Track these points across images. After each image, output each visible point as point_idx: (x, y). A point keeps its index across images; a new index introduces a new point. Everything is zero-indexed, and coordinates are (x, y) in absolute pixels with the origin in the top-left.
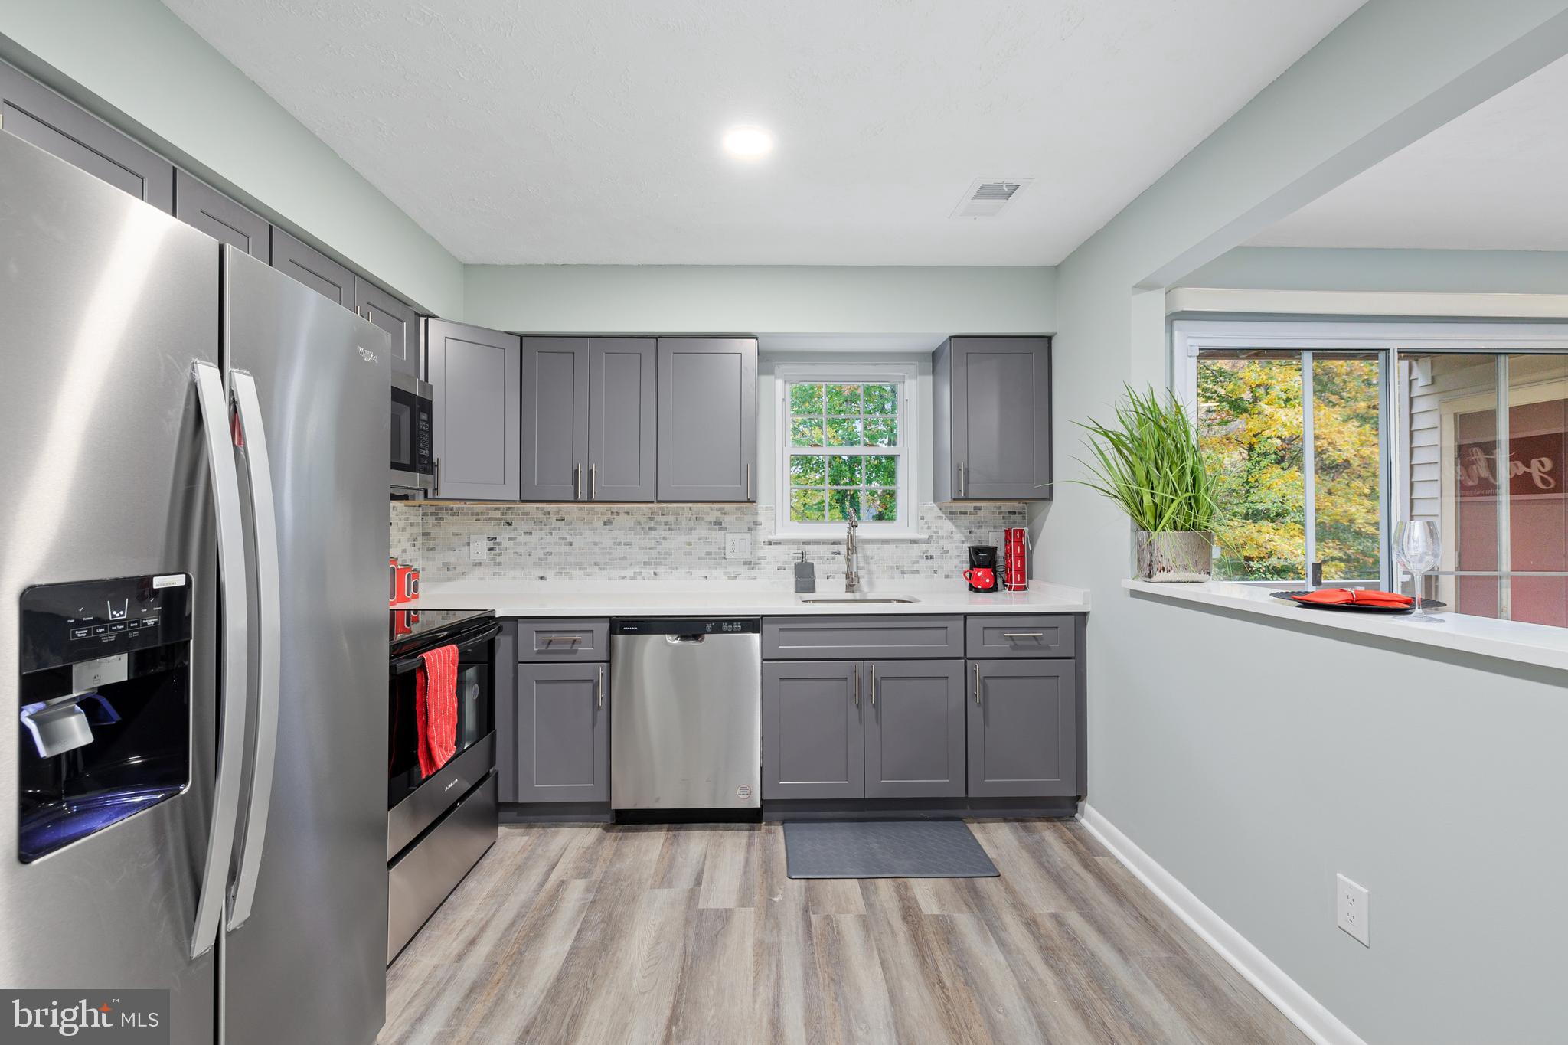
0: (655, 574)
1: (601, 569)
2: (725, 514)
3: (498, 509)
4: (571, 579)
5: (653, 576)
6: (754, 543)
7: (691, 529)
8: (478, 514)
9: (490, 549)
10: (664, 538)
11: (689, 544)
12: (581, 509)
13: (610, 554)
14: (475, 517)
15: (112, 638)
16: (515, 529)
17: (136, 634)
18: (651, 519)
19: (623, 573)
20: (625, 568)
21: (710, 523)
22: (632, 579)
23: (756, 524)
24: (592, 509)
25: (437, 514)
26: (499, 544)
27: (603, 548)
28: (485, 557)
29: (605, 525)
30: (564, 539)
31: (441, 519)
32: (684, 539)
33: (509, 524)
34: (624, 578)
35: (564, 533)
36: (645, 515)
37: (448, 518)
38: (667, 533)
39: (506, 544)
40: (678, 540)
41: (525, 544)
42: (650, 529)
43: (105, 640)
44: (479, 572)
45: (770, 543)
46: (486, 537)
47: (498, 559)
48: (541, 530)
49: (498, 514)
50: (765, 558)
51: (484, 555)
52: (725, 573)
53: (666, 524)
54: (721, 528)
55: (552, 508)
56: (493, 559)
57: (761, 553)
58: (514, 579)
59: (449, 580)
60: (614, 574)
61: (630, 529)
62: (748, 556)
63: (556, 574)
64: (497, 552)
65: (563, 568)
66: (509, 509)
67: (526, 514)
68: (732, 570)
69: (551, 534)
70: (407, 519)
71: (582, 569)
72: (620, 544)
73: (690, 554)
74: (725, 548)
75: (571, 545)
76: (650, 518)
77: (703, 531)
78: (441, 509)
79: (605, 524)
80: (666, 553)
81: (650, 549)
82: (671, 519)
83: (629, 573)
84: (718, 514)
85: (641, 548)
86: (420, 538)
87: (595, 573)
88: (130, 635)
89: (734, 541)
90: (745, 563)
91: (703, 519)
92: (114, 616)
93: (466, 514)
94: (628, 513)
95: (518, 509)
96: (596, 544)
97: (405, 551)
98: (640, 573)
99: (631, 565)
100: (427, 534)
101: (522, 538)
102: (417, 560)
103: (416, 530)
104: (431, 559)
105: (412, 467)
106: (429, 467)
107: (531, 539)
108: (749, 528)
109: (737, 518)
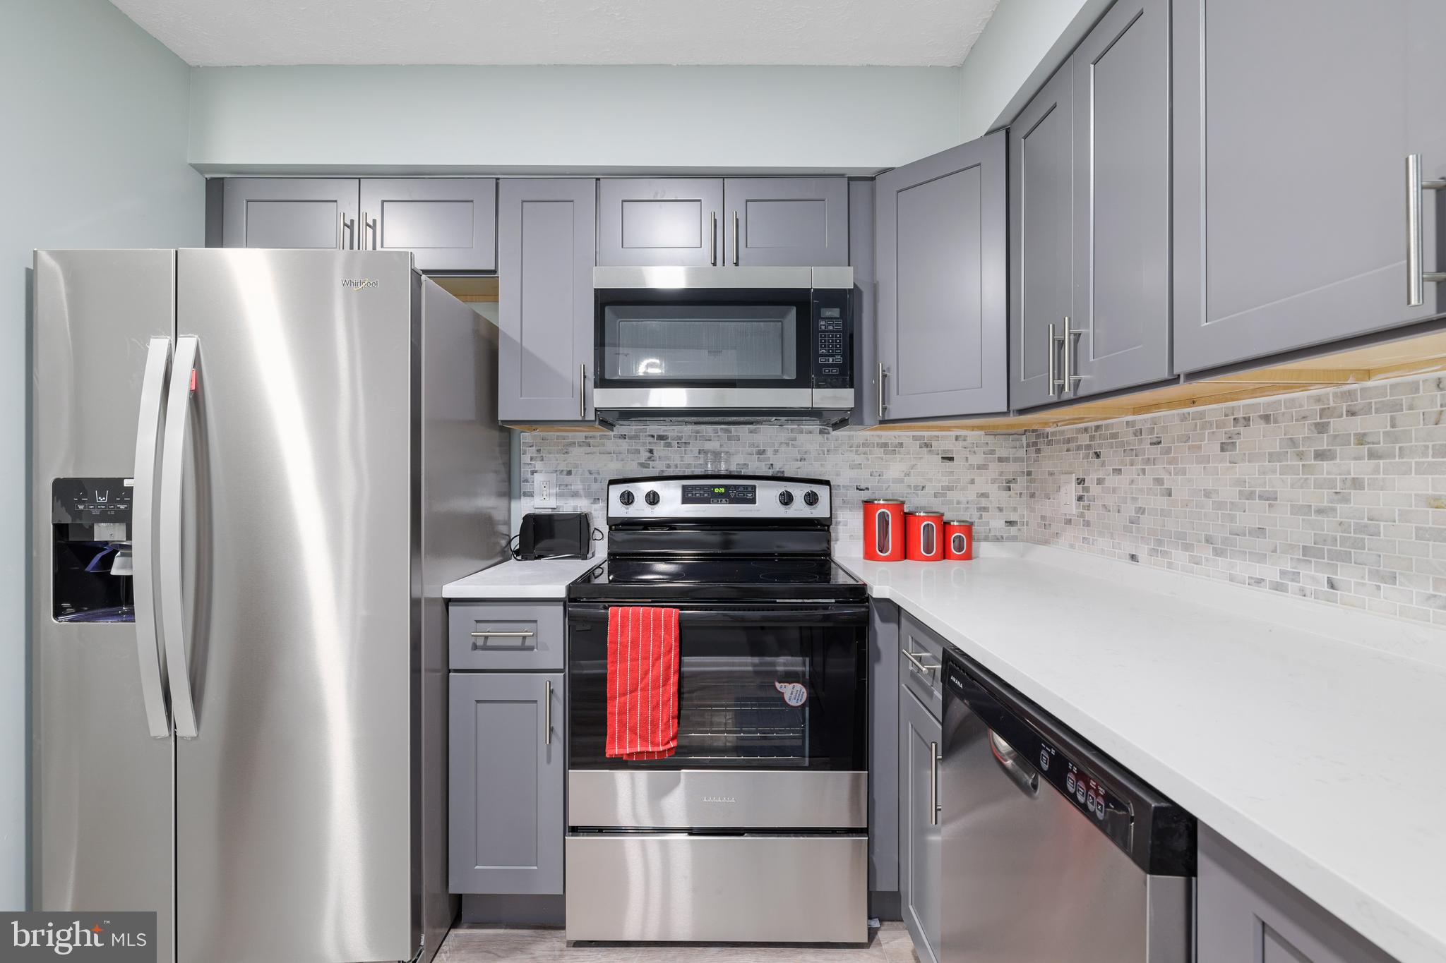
0: (1332, 585)
1: (1218, 553)
3: (1086, 431)
4: (1170, 565)
5: (1326, 588)
8: (1068, 441)
9: (1080, 498)
10: (1357, 484)
12: (1184, 418)
13: (1232, 519)
14: (1066, 446)
15: (98, 513)
16: (1104, 464)
17: (113, 513)
18: (1321, 428)
19: (1258, 570)
20: (1261, 558)
22: (1278, 587)
26: (1088, 490)
27: (1220, 505)
28: (1074, 511)
29: (1223, 450)
30: (1159, 481)
32: (1416, 486)
33: (1098, 455)
34: (1259, 581)
35: (1159, 470)
36: (1304, 418)
37: (1044, 450)
38: (1361, 468)
39: (1095, 490)
40: (1399, 490)
41: (1114, 490)
42: (1320, 455)
43: (94, 513)
44: (1070, 535)
46: (1074, 477)
47: (1087, 515)
48: (1132, 464)
49: (1085, 439)
51: (1073, 508)
55: (1145, 421)
56: (1082, 515)
58: (1103, 552)
59: (1046, 542)
60: (1244, 568)
61: (1273, 457)
63: (1153, 552)
64: (1086, 503)
65: (1161, 543)
66: (1097, 428)
67: (1114, 436)
69: (1144, 471)
70: (992, 452)
71: (1187, 547)
72: (1250, 496)
75: (1170, 495)
76: (1317, 425)
78: (1039, 437)
79: (1224, 448)
80: (1361, 528)
81: (1320, 511)
83: (1270, 572)
85: (1299, 510)
86: (1022, 480)
87: (1207, 560)
88: (109, 513)
92: (99, 500)
93: (1058, 442)
94: (1266, 418)
95: (1107, 426)
96: (1208, 494)
97: (985, 495)
98: (1295, 576)
99: (1275, 551)
100: (1029, 473)
101: (1111, 481)
102: (1015, 509)
103: (1011, 468)
104: (1032, 510)
105: (801, 381)
106: (846, 375)
107: (1123, 480)
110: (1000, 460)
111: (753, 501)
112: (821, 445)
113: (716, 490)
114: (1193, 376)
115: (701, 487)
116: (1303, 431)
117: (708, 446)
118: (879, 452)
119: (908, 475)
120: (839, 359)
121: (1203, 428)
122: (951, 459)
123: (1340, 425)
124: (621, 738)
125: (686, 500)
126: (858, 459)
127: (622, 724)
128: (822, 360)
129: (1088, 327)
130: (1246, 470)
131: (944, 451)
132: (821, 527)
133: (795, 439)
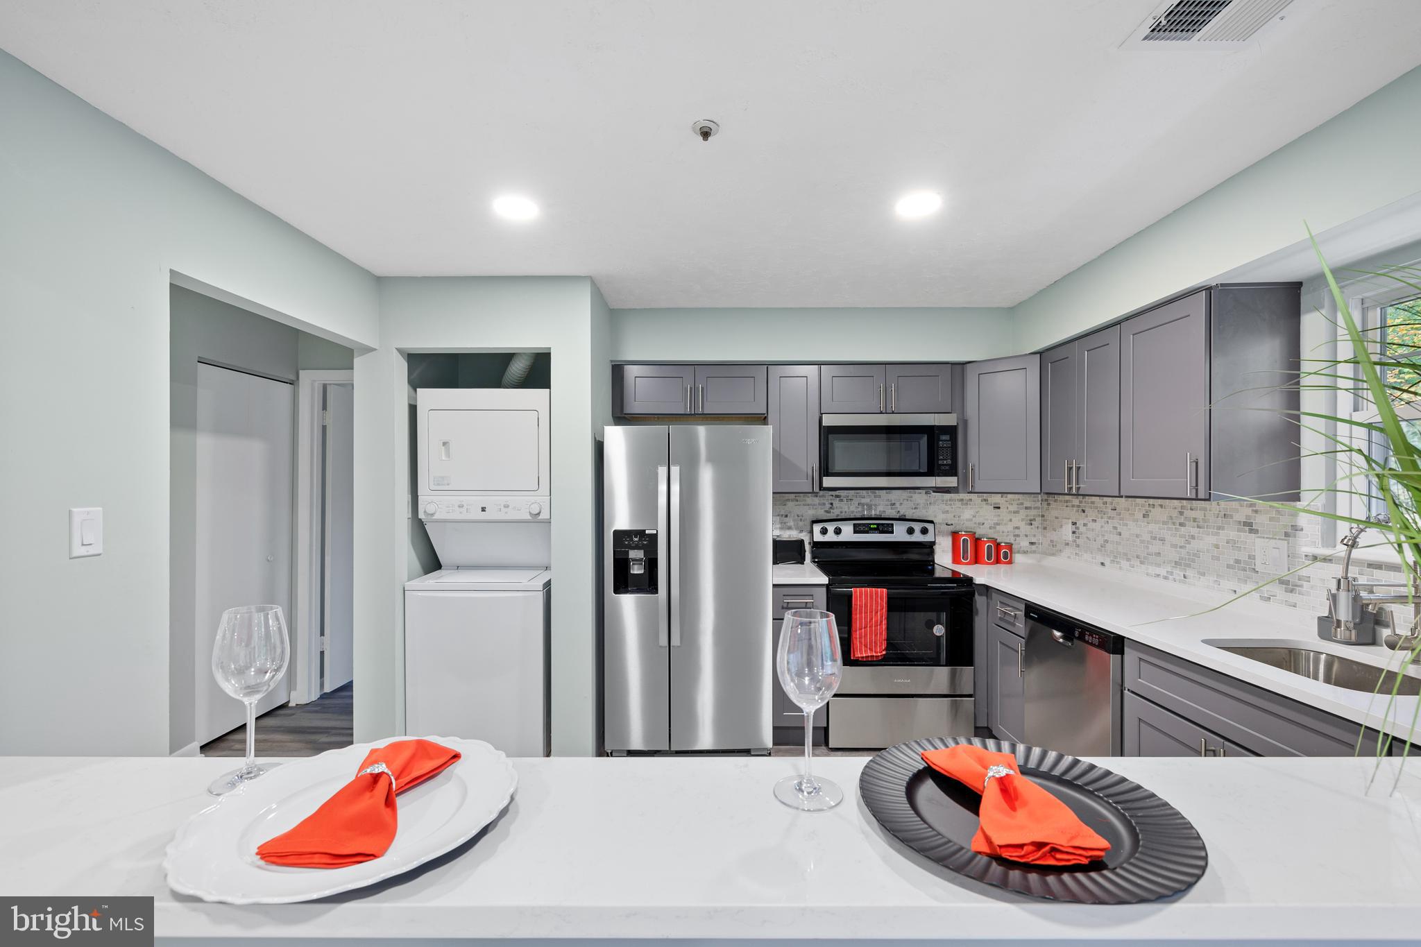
0: (1185, 577)
1: (1142, 563)
2: (1256, 512)
4: (1120, 568)
5: (1183, 579)
6: (1292, 556)
7: (1219, 528)
8: (1068, 504)
9: (1074, 532)
10: (1193, 537)
11: (1217, 547)
13: (1148, 548)
14: (1065, 504)
15: (634, 545)
16: (1087, 516)
19: (1158, 570)
20: (1158, 565)
21: (1240, 522)
22: (1166, 578)
23: (1295, 528)
24: (1133, 503)
26: (1079, 528)
27: (1142, 542)
28: (1071, 539)
29: (1144, 517)
30: (1115, 528)
31: (1049, 504)
32: (1211, 540)
33: (1084, 511)
34: (1158, 575)
35: (1115, 522)
36: (1175, 508)
37: (1052, 504)
38: (1194, 531)
39: (1082, 529)
40: (1206, 541)
41: (1093, 530)
42: (1181, 524)
44: (1068, 551)
45: (1315, 558)
46: (1070, 521)
47: (1078, 541)
48: (1102, 518)
49: (1077, 505)
50: (1308, 579)
51: (1070, 537)
52: (1257, 591)
53: (1195, 520)
54: (1251, 531)
56: (1075, 541)
57: (1304, 572)
58: (1087, 561)
59: (1053, 555)
60: (1153, 570)
61: (1164, 523)
62: (1283, 573)
63: (1112, 561)
64: (1077, 535)
65: (1116, 557)
67: (1092, 503)
68: (1264, 588)
69: (1107, 522)
70: (1022, 504)
71: (1128, 560)
72: (1155, 538)
73: (1218, 559)
74: (1254, 558)
75: (1120, 535)
76: (1180, 512)
77: (1231, 533)
80: (1195, 555)
81: (1181, 547)
82: (1198, 514)
83: (1163, 572)
84: (1249, 511)
85: (1173, 546)
86: (1039, 519)
87: (1137, 566)
89: (1266, 550)
90: (1282, 582)
91: (1231, 517)
93: (1061, 501)
96: (1137, 536)
97: (1017, 528)
98: (1172, 573)
99: (1164, 563)
100: (1043, 516)
101: (1091, 525)
102: (1035, 536)
103: (1033, 512)
104: (1045, 536)
105: (930, 473)
106: (952, 471)
107: (1096, 526)
108: (1287, 535)
109: (1271, 519)
110: (1026, 508)
111: (892, 532)
112: (926, 500)
113: (872, 526)
114: (1128, 497)
115: (864, 525)
116: (1175, 514)
117: (863, 501)
118: (958, 504)
119: (974, 516)
120: (949, 462)
121: (1135, 506)
122: (999, 508)
123: (1188, 513)
124: (861, 650)
125: (855, 532)
126: (947, 508)
127: (861, 643)
128: (940, 462)
129: (1084, 464)
130: (1152, 527)
131: (995, 504)
132: (930, 546)
133: (912, 497)
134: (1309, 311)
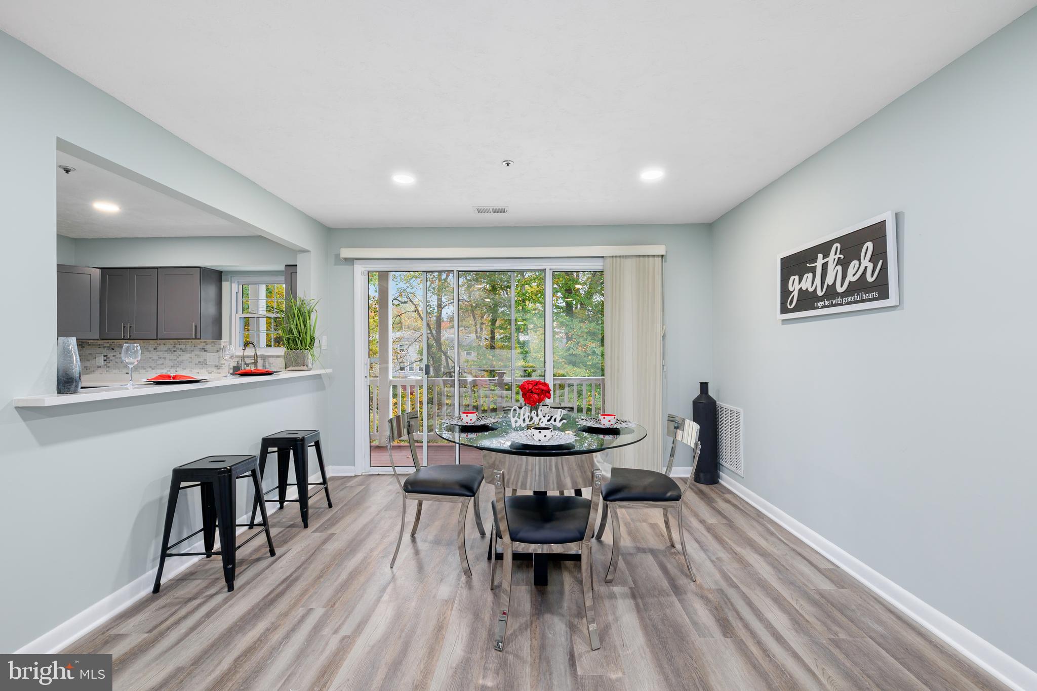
0: (176, 371)
1: (152, 369)
2: (207, 344)
3: (108, 342)
4: (140, 373)
6: (220, 357)
7: (192, 351)
8: (100, 345)
9: (105, 360)
10: (180, 355)
11: (191, 358)
12: (144, 342)
13: (156, 362)
14: (98, 346)
16: (116, 351)
18: (174, 347)
20: (163, 369)
21: (200, 348)
23: (221, 348)
24: (149, 342)
25: (82, 345)
26: (109, 358)
28: (103, 364)
31: (84, 347)
32: (189, 355)
33: (113, 349)
37: (87, 347)
38: (181, 353)
39: (112, 358)
41: (119, 358)
42: (174, 351)
44: (100, 370)
46: (102, 355)
47: (108, 365)
49: (108, 345)
50: (224, 364)
52: (207, 371)
53: (181, 349)
54: (205, 351)
56: (106, 365)
57: (223, 362)
58: (115, 373)
59: (87, 374)
61: (165, 351)
62: (216, 363)
63: (134, 371)
64: (108, 362)
65: (136, 369)
66: (113, 342)
67: (120, 345)
68: (210, 369)
71: (144, 369)
72: (160, 358)
73: (191, 362)
74: (206, 360)
77: (197, 352)
78: (83, 343)
79: (154, 349)
80: (181, 362)
81: (174, 360)
84: (204, 344)
89: (210, 357)
90: (215, 366)
91: (197, 346)
93: (95, 345)
94: (164, 344)
96: (150, 358)
101: (118, 355)
107: (122, 356)
108: (217, 351)
109: (212, 346)
114: (160, 339)
116: (171, 347)
121: (149, 345)
129: (134, 324)
130: (160, 353)
134: (224, 281)
